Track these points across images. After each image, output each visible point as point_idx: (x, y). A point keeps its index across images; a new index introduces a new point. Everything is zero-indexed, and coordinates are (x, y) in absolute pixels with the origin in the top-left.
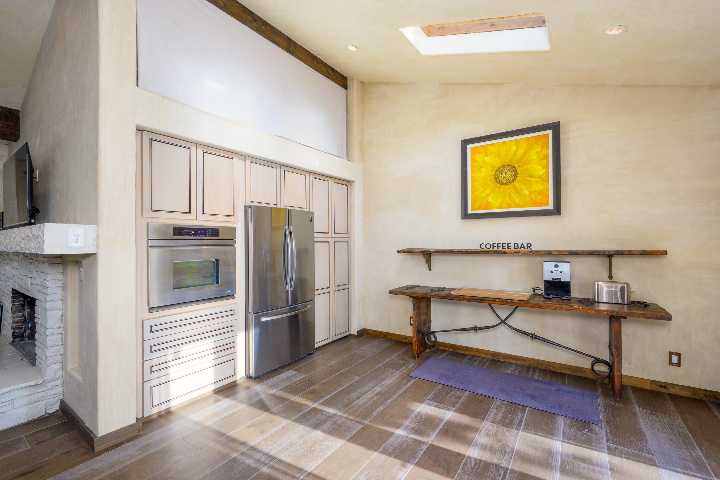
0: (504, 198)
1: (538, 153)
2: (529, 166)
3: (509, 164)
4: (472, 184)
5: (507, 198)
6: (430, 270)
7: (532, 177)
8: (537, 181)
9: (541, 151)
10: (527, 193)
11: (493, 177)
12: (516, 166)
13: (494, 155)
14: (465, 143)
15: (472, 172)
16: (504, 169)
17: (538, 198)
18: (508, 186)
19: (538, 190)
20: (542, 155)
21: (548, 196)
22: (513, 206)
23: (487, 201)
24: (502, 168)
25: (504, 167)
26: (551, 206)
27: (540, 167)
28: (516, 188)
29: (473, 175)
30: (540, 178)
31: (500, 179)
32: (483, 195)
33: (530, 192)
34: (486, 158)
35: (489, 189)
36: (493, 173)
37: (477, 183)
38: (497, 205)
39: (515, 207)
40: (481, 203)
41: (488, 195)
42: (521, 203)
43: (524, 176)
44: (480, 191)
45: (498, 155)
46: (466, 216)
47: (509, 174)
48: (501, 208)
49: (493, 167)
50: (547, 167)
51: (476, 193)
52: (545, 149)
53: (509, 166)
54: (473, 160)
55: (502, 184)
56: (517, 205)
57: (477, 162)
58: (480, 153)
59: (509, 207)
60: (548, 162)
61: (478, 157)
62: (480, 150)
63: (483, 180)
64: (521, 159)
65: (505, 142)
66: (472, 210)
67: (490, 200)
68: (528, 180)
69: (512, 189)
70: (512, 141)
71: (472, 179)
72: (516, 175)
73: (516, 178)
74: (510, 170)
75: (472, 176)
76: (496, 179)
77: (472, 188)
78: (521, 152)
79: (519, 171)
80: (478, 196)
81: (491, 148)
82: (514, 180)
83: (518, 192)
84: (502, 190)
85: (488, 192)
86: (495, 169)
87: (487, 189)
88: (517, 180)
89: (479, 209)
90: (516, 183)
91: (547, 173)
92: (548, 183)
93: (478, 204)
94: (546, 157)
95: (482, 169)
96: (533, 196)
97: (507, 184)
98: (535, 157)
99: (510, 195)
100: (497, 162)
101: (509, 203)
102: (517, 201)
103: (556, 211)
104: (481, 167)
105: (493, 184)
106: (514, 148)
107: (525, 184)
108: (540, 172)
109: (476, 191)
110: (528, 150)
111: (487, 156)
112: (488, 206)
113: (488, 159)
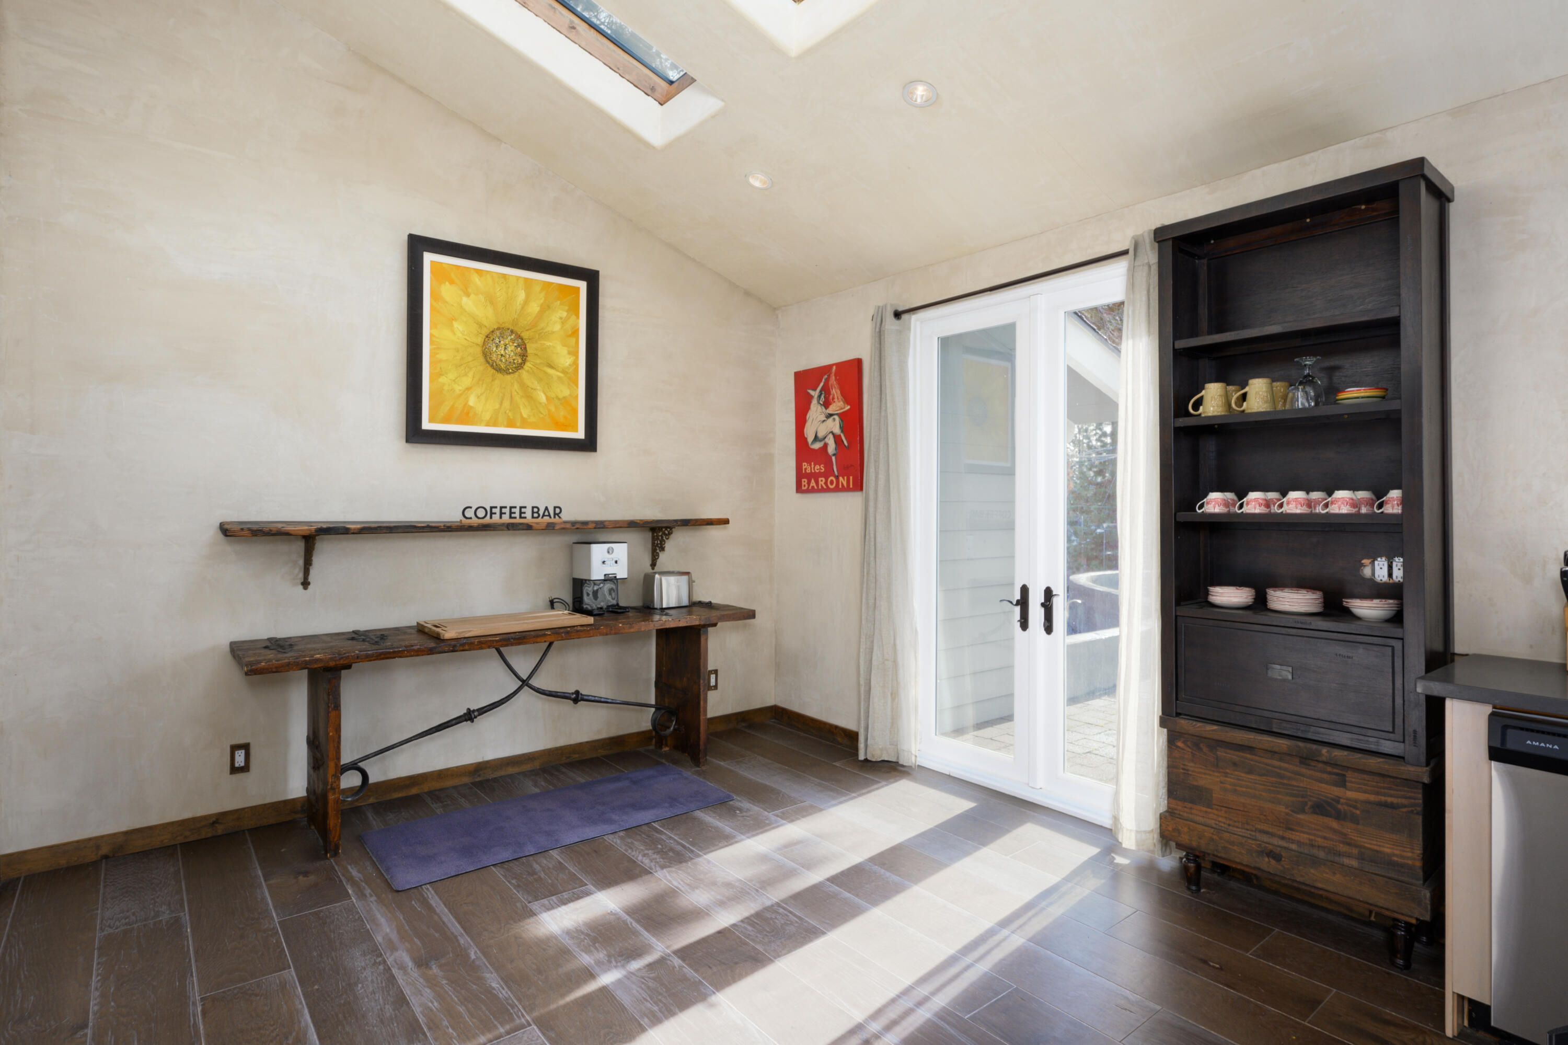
0: (501, 404)
1: (563, 321)
2: (548, 344)
3: (511, 328)
4: (432, 355)
5: (507, 404)
6: (306, 584)
7: (551, 367)
8: (559, 378)
9: (568, 318)
10: (543, 398)
11: (478, 350)
12: (525, 335)
13: (481, 297)
14: (417, 245)
15: (433, 325)
16: (502, 336)
17: (562, 414)
18: (509, 377)
19: (561, 396)
20: (569, 327)
21: (575, 411)
22: (519, 424)
23: (466, 405)
24: (498, 333)
25: (501, 330)
26: (580, 434)
27: (565, 350)
28: (523, 386)
29: (435, 332)
30: (564, 371)
31: (494, 357)
32: (458, 388)
33: (547, 398)
34: (465, 299)
35: (471, 374)
36: (480, 340)
37: (442, 356)
38: (487, 416)
39: (521, 427)
40: (452, 408)
41: (468, 389)
42: (532, 419)
43: (538, 361)
44: (452, 376)
45: (491, 300)
46: (415, 433)
47: (511, 351)
48: (495, 425)
49: (480, 325)
50: (577, 354)
51: (442, 380)
52: (574, 317)
53: (512, 332)
54: (435, 296)
55: (498, 370)
56: (524, 424)
57: (445, 302)
58: (452, 282)
59: (511, 424)
60: (577, 343)
61: (448, 292)
62: (453, 276)
63: (458, 351)
64: (534, 324)
65: (504, 276)
66: (431, 420)
67: (472, 401)
68: (545, 373)
69: (516, 386)
70: (518, 278)
71: (432, 342)
72: (524, 356)
73: (524, 362)
74: (513, 341)
75: (431, 336)
76: (484, 354)
77: (432, 364)
78: (534, 308)
79: (530, 351)
80: (446, 388)
81: (476, 279)
82: (520, 366)
83: (529, 396)
84: (497, 382)
85: (467, 381)
86: (485, 331)
87: (466, 375)
88: (528, 365)
89: (446, 420)
90: (524, 373)
91: (575, 364)
92: (577, 385)
93: (445, 409)
94: (575, 332)
95: (456, 325)
96: (553, 409)
97: (506, 371)
98: (557, 327)
99: (511, 398)
100: (489, 317)
101: (511, 414)
102: (525, 413)
103: (589, 444)
104: (453, 319)
105: (479, 365)
106: (522, 295)
107: (540, 380)
108: (565, 360)
109: (440, 374)
110: (546, 308)
111: (468, 295)
112: (467, 415)
113: (469, 303)
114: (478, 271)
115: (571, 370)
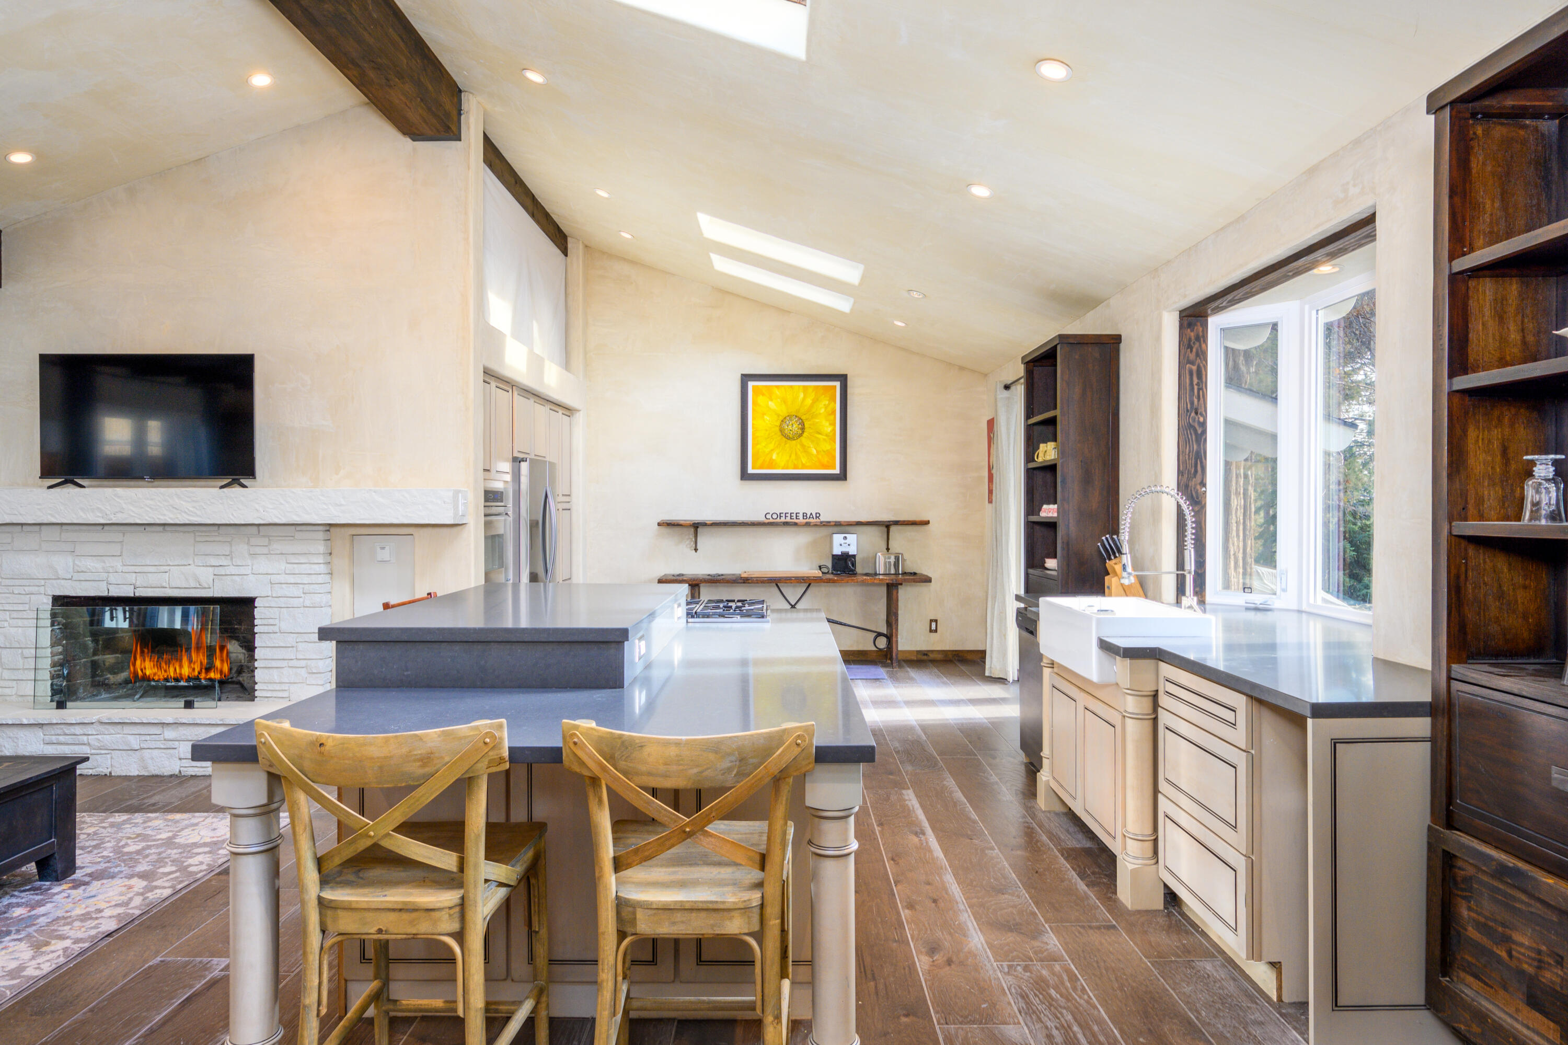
0: (790, 457)
1: (826, 407)
2: (817, 420)
3: (795, 414)
4: (753, 434)
5: (793, 457)
6: (696, 550)
7: (819, 433)
8: (824, 440)
9: (829, 404)
10: (814, 452)
11: (778, 429)
12: (803, 418)
13: (779, 400)
14: (746, 378)
15: (754, 418)
16: (790, 419)
17: (825, 460)
18: (794, 442)
19: (825, 450)
20: (829, 409)
21: (834, 457)
22: (800, 466)
23: (771, 459)
24: (788, 418)
25: (790, 416)
26: (837, 471)
27: (827, 424)
28: (803, 446)
29: (755, 422)
30: (827, 435)
31: (786, 432)
32: (767, 450)
33: (817, 451)
34: (770, 403)
35: (773, 442)
36: (778, 423)
37: (758, 434)
38: (782, 464)
39: (802, 468)
40: (764, 461)
41: (772, 450)
42: (808, 464)
43: (811, 431)
44: (763, 444)
45: (784, 401)
46: (745, 475)
47: (796, 427)
48: (787, 468)
49: (778, 415)
50: (834, 424)
51: (759, 446)
52: (833, 403)
53: (796, 416)
54: (754, 403)
55: (788, 438)
56: (804, 467)
57: (760, 405)
58: (763, 395)
59: (796, 467)
60: (835, 418)
61: (761, 400)
62: (764, 391)
63: (766, 430)
64: (809, 410)
65: (791, 387)
66: (753, 468)
67: (774, 457)
68: (815, 437)
69: (799, 446)
70: (799, 386)
71: (753, 427)
72: (803, 429)
73: (803, 432)
74: (796, 422)
75: (753, 424)
76: (781, 431)
77: (753, 439)
78: (809, 401)
79: (806, 426)
80: (760, 450)
81: (776, 391)
82: (801, 435)
83: (805, 449)
84: (787, 445)
85: (771, 446)
86: (781, 418)
87: (771, 443)
88: (805, 434)
89: (761, 468)
90: (803, 439)
91: (834, 430)
92: (835, 442)
93: (759, 462)
94: (834, 412)
95: (765, 417)
96: (820, 457)
97: (793, 439)
98: (822, 411)
99: (796, 454)
100: (783, 411)
101: (796, 462)
102: (804, 460)
103: (842, 476)
104: (764, 414)
105: (778, 437)
106: (801, 396)
107: (812, 441)
108: (829, 429)
109: (757, 444)
110: (815, 401)
111: (772, 400)
112: (771, 464)
113: (772, 404)
114: (777, 387)
115: (831, 434)
